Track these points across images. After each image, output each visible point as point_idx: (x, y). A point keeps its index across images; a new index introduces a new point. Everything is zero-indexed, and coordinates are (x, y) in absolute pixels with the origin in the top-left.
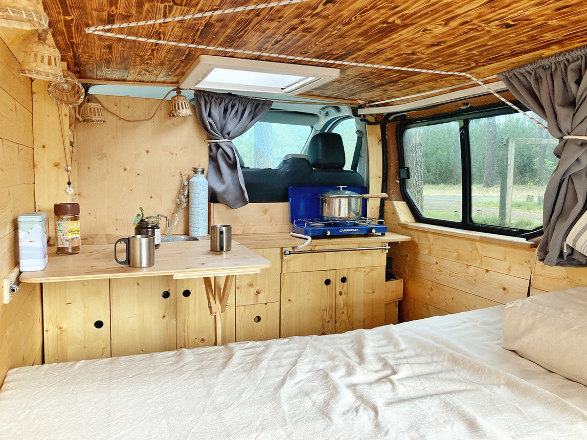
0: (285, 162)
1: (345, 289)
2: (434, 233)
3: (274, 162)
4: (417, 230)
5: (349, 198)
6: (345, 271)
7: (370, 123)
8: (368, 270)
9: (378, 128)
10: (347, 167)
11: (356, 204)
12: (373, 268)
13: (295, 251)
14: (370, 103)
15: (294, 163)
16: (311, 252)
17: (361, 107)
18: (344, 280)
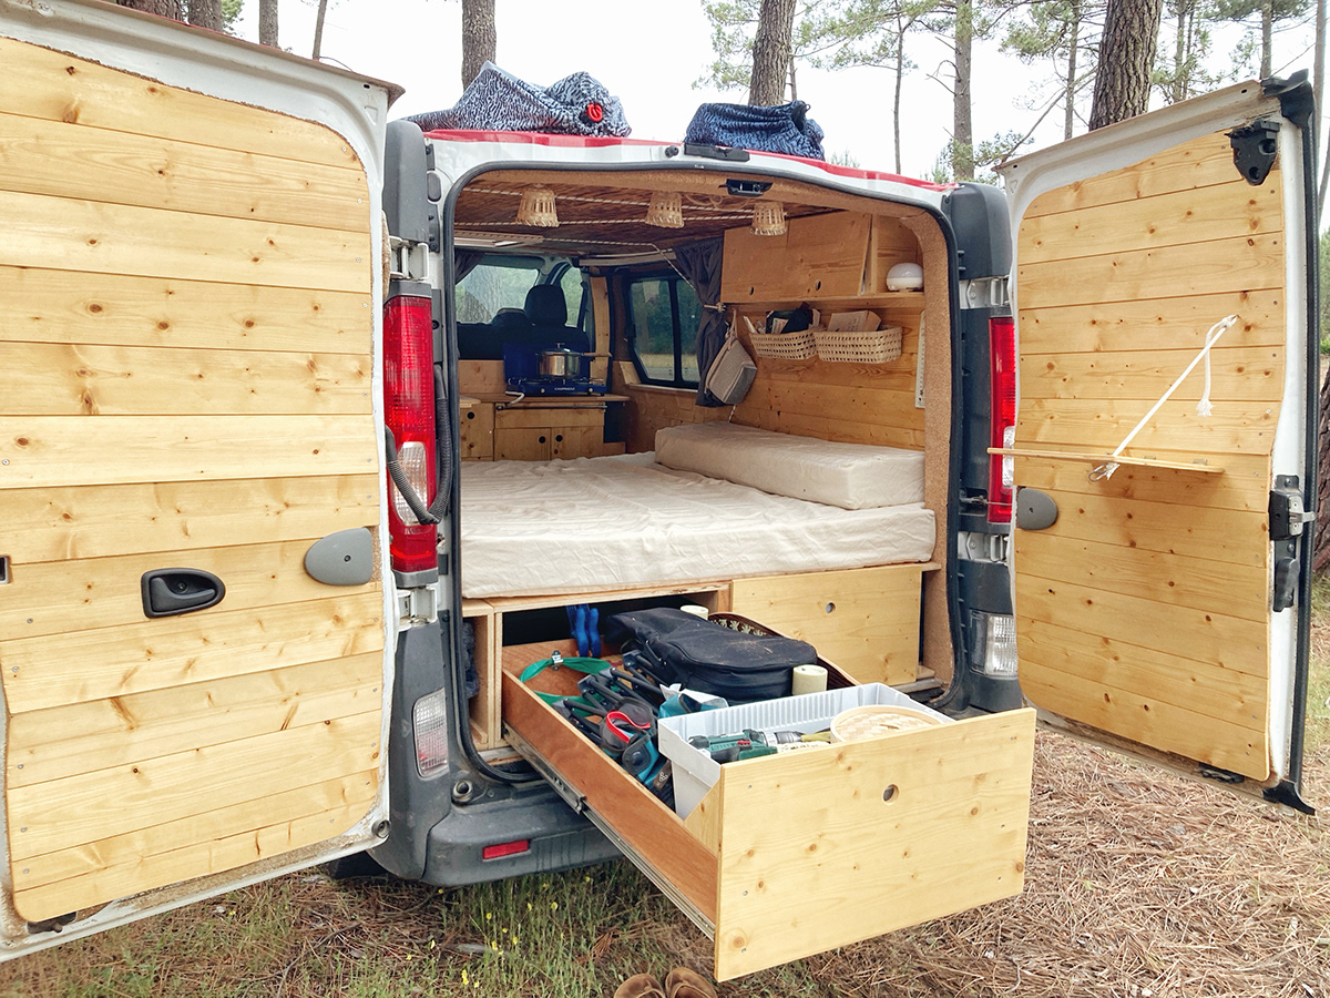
0: (498, 316)
1: (561, 446)
2: (649, 392)
3: (488, 315)
4: (643, 391)
5: (566, 355)
6: (561, 430)
7: (592, 275)
8: (585, 429)
9: (604, 280)
10: (571, 323)
11: (574, 364)
12: (590, 428)
13: (508, 407)
14: (592, 255)
15: (507, 316)
16: (524, 408)
17: (583, 257)
18: (559, 438)
